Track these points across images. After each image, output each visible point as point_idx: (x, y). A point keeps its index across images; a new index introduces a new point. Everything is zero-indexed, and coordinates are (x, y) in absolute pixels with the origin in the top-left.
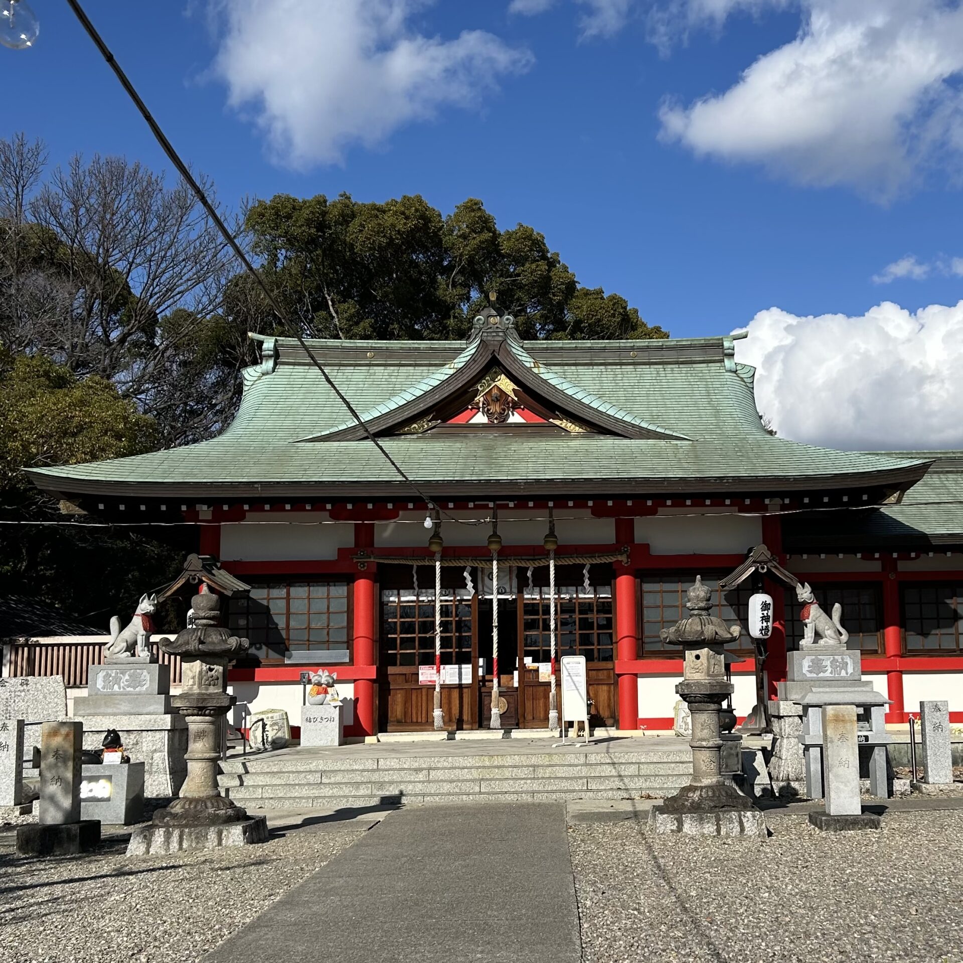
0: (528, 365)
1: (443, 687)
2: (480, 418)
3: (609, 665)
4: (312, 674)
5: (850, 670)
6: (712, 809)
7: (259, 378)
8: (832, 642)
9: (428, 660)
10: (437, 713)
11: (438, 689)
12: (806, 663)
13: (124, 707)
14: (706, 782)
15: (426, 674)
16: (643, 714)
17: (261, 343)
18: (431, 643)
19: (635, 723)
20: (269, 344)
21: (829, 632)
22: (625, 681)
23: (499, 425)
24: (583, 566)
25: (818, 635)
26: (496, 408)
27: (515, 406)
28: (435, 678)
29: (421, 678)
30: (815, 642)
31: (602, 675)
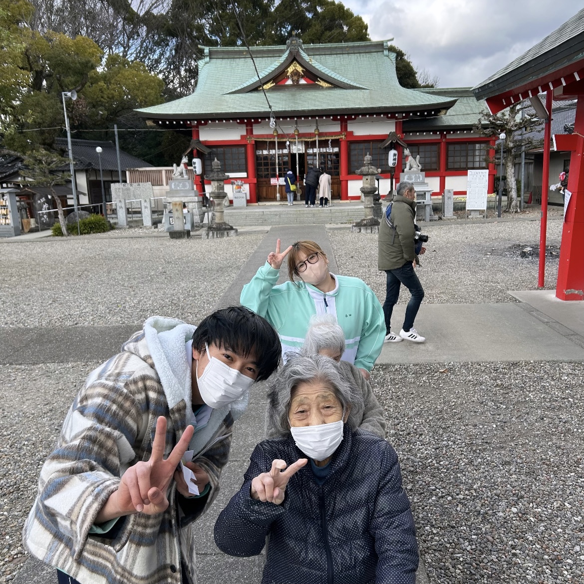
0: (307, 60)
1: (280, 185)
2: (289, 82)
3: (337, 177)
4: (235, 182)
5: (421, 179)
6: (370, 226)
7: (204, 65)
8: (415, 169)
9: (274, 176)
10: (278, 195)
11: (278, 187)
12: (406, 177)
13: (182, 194)
14: (369, 217)
15: (273, 181)
16: (349, 195)
17: (204, 50)
18: (274, 170)
19: (347, 198)
20: (207, 50)
21: (415, 166)
22: (343, 183)
23: (296, 85)
24: (329, 140)
25: (411, 168)
26: (295, 78)
27: (303, 77)
28: (277, 182)
29: (272, 182)
30: (410, 169)
31: (336, 181)
